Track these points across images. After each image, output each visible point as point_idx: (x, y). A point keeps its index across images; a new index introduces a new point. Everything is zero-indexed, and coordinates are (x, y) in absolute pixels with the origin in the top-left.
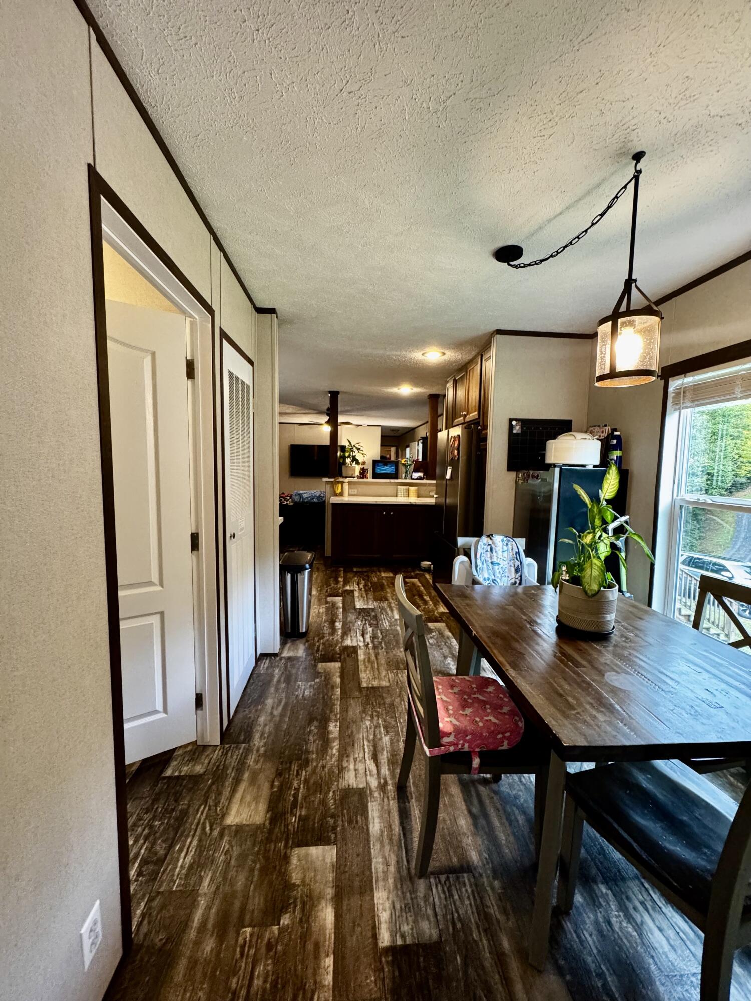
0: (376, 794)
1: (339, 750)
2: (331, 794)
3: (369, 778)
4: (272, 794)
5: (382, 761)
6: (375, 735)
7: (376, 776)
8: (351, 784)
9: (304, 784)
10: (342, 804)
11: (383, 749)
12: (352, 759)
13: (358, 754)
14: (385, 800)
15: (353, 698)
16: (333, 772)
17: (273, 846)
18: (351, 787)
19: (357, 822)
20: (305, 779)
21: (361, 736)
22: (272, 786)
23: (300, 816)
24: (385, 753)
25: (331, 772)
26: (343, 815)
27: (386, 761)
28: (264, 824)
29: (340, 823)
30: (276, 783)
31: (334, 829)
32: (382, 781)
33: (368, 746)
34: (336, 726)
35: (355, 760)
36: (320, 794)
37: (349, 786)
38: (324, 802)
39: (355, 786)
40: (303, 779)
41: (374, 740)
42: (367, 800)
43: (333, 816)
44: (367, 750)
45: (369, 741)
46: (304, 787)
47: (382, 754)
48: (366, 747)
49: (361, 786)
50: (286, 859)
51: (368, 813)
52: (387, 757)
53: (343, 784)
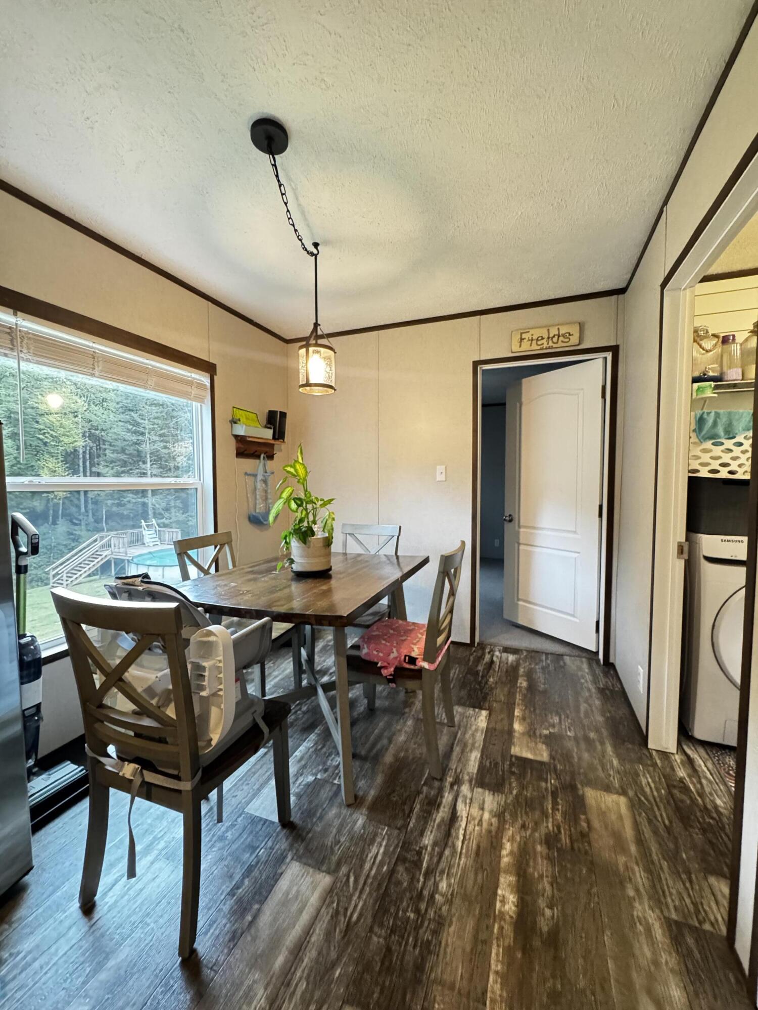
0: (466, 778)
1: (501, 847)
2: (515, 792)
3: (469, 795)
4: (585, 813)
5: (446, 810)
6: (441, 855)
7: (461, 795)
8: (491, 797)
9: (548, 812)
10: (504, 780)
11: (439, 826)
12: (485, 825)
13: (475, 830)
14: (459, 770)
15: (452, 987)
16: (511, 815)
17: (567, 768)
18: (492, 793)
19: (490, 763)
20: (547, 817)
21: (463, 860)
22: (588, 822)
23: (546, 782)
24: (438, 820)
25: (514, 816)
26: (503, 771)
27: (442, 808)
28: (582, 786)
29: (506, 767)
30: (584, 825)
31: (512, 765)
32: (455, 788)
33: (458, 838)
34: (503, 902)
35: (480, 823)
36: (526, 795)
37: (494, 794)
38: (522, 787)
39: (487, 792)
40: (551, 820)
41: (446, 845)
42: (477, 777)
43: (513, 773)
44: (461, 832)
45: (454, 846)
46: (547, 809)
47: (443, 820)
48: (461, 837)
49: (480, 790)
50: (552, 757)
51: (479, 766)
52: (438, 812)
53: (501, 798)
